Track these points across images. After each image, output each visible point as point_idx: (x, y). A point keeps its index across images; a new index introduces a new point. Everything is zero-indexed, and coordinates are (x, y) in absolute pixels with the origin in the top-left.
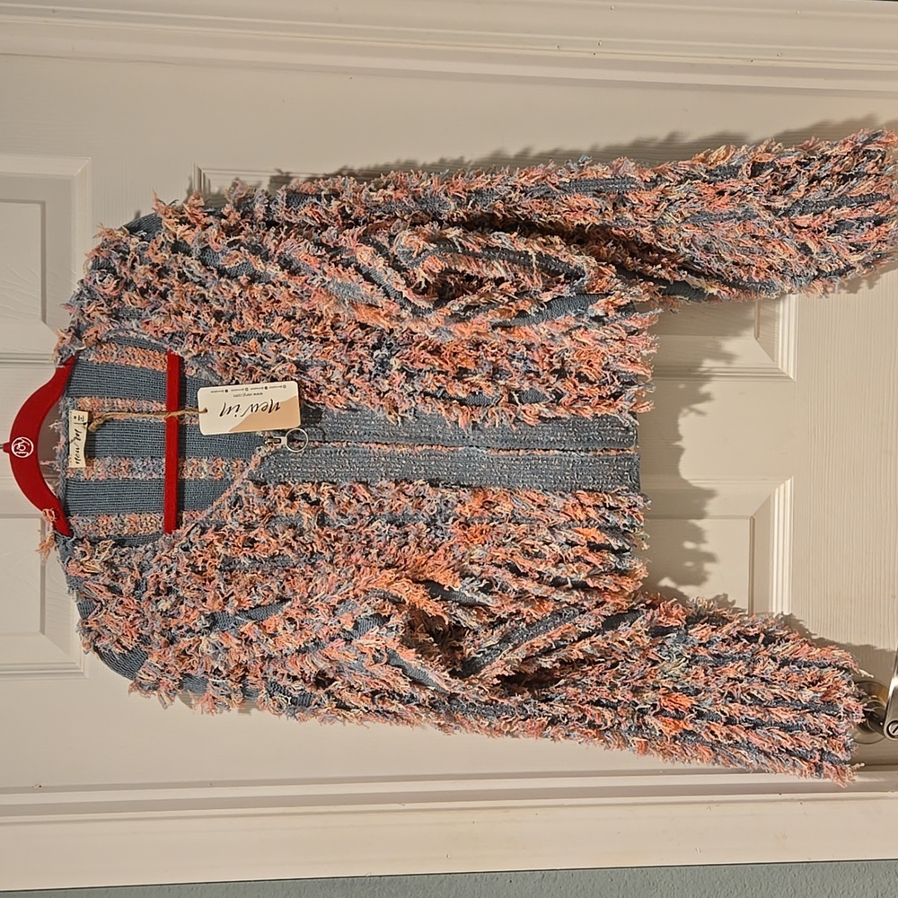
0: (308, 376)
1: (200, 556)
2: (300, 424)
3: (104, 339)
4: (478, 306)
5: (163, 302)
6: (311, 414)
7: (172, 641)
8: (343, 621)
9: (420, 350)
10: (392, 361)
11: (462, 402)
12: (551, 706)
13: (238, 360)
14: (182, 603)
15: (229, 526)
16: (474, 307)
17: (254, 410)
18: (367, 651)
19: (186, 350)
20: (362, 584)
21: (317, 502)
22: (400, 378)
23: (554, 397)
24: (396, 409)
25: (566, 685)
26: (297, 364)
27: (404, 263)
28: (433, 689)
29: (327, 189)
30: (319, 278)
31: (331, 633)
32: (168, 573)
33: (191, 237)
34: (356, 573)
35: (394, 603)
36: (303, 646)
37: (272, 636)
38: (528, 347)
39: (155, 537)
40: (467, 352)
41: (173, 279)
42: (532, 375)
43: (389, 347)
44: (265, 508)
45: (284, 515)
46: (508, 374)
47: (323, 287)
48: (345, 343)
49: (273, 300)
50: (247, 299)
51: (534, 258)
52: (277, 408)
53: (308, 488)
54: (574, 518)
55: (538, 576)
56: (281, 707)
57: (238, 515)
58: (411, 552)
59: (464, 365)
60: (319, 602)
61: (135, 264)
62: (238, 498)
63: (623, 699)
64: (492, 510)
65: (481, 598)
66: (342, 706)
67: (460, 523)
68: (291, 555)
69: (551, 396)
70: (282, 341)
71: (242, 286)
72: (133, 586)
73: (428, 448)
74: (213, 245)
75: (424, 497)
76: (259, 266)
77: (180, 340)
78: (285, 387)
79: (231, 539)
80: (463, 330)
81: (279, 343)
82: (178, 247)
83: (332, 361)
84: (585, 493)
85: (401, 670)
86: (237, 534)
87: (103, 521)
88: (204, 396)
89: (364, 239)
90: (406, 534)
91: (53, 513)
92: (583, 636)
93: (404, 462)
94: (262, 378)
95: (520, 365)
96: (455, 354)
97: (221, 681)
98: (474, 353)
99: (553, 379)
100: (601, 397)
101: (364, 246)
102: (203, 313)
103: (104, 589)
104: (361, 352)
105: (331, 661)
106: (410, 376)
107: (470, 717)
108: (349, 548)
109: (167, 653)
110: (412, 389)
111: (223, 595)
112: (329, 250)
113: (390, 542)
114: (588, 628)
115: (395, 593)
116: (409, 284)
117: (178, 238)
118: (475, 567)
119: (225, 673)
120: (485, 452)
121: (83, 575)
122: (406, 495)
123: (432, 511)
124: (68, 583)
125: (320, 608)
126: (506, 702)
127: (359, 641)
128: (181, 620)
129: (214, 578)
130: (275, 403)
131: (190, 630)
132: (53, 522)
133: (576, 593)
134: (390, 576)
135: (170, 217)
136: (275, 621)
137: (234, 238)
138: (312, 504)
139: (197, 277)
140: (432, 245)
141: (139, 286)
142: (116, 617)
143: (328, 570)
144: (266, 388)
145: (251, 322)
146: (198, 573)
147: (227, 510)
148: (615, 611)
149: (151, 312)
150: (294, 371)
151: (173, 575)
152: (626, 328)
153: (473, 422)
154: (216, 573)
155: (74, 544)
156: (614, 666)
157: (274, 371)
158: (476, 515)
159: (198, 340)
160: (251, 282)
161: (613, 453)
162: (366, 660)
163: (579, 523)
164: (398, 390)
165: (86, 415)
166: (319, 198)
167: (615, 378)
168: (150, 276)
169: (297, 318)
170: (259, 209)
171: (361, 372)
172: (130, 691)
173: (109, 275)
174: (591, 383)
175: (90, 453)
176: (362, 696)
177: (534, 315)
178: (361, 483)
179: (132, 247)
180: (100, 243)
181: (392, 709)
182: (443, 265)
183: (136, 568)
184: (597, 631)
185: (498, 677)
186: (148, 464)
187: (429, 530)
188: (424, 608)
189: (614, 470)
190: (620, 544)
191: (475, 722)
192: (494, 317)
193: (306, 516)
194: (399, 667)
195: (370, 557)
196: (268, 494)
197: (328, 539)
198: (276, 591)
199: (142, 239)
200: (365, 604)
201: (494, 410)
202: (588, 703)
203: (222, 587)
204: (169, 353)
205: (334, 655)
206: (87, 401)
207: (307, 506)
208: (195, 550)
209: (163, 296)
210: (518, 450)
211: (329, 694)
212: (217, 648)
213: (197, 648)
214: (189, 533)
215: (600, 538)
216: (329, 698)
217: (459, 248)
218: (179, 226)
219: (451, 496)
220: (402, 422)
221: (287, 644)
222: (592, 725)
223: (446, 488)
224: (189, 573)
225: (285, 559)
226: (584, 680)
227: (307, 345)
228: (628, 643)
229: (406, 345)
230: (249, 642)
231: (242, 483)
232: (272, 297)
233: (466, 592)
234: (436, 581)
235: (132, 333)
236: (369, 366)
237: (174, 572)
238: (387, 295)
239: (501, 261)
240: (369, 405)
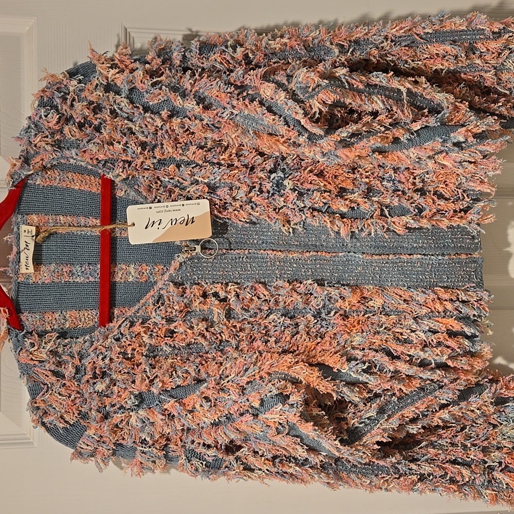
0: (218, 196)
1: (129, 345)
2: (211, 234)
3: (49, 166)
4: (360, 134)
5: (97, 134)
6: (219, 227)
7: (106, 417)
8: (251, 399)
9: (308, 173)
10: (286, 182)
11: (343, 216)
12: (419, 465)
13: (159, 182)
14: (115, 385)
15: (153, 320)
16: (358, 135)
17: (174, 223)
18: (272, 425)
19: (117, 174)
20: (266, 367)
21: (225, 300)
22: (293, 196)
23: (417, 211)
24: (289, 222)
25: (427, 446)
26: (208, 185)
27: (302, 97)
28: (325, 454)
29: (232, 40)
30: (227, 112)
31: (241, 409)
32: (103, 359)
33: (121, 80)
34: (259, 357)
35: (293, 383)
36: (217, 420)
37: (191, 412)
38: (396, 170)
39: (91, 330)
40: (346, 175)
41: (106, 115)
42: (400, 193)
43: (283, 170)
44: (183, 304)
45: (198, 310)
46: (379, 192)
47: (231, 119)
48: (247, 168)
49: (188, 132)
50: (167, 132)
51: (405, 94)
52: (192, 222)
53: (218, 288)
54: (434, 310)
55: (408, 358)
56: (197, 470)
57: (161, 310)
58: (303, 340)
59: (344, 185)
60: (230, 383)
61: (74, 103)
62: (160, 297)
63: (475, 458)
64: (366, 304)
65: (364, 378)
66: (248, 468)
67: (341, 315)
68: (205, 343)
69: (414, 210)
70: (196, 166)
71: (163, 120)
72: (74, 371)
73: (315, 254)
74: (138, 85)
75: (311, 294)
76: (178, 102)
77: (112, 166)
78: (199, 204)
79: (155, 330)
80: (348, 154)
81: (193, 168)
82: (109, 88)
83: (237, 183)
84: (442, 290)
85: (299, 440)
86: (160, 326)
87: (48, 317)
88: (132, 212)
89: (265, 78)
90: (297, 325)
91: (7, 311)
92: (443, 407)
93: (295, 266)
94: (180, 197)
95: (389, 185)
96: (336, 177)
97: (147, 449)
98: (352, 176)
99: (416, 196)
100: (455, 211)
101: (267, 83)
102: (131, 143)
103: (49, 373)
104: (261, 175)
105: (240, 432)
106: (301, 195)
107: (353, 476)
108: (251, 336)
109: (102, 426)
110: (303, 205)
111: (149, 378)
112: (236, 87)
113: (284, 331)
114: (447, 400)
115: (293, 375)
116: (306, 114)
117: (109, 80)
118: (357, 352)
119: (151, 442)
120: (361, 256)
121: (32, 363)
122: (298, 293)
123: (318, 305)
124: (19, 369)
125: (231, 388)
126: (381, 463)
127: (264, 416)
128: (114, 399)
129: (141, 364)
130: (190, 217)
131: (121, 407)
132: (7, 318)
133: (438, 372)
134: (290, 360)
135: (103, 63)
136: (193, 399)
137: (157, 79)
138: (221, 301)
139: (126, 113)
140: (325, 81)
141: (77, 120)
142: (60, 397)
143: (235, 355)
144: (183, 205)
145: (170, 150)
146: (128, 359)
147: (152, 307)
148: (466, 386)
149: (87, 142)
150: (206, 191)
151: (107, 361)
152: (480, 152)
153: (352, 232)
154: (143, 360)
155: (24, 336)
156: (463, 429)
157: (189, 192)
158: (354, 308)
159: (127, 166)
160: (170, 117)
161: (464, 256)
162: (270, 431)
163: (437, 314)
164: (291, 206)
165: (34, 229)
166: (227, 47)
167: (465, 196)
168: (86, 112)
169: (209, 146)
170: (177, 57)
171: (261, 191)
172: (72, 459)
173: (52, 111)
174: (446, 199)
175: (38, 260)
176: (265, 460)
177: (406, 141)
178: (260, 283)
179: (71, 89)
180: (45, 85)
181: (291, 471)
182: (335, 97)
183: (76, 356)
184: (454, 403)
186: (85, 270)
187: (316, 321)
188: (317, 387)
189: (464, 271)
190: (472, 331)
191: (358, 481)
192: (374, 142)
193: (216, 310)
194: (297, 437)
195: (269, 344)
196: (185, 293)
197: (234, 330)
198: (193, 374)
199: (80, 82)
200: (270, 385)
201: (369, 222)
202: (447, 462)
203: (148, 371)
204: (103, 178)
205: (243, 427)
206: (35, 218)
207: (217, 302)
208: (125, 340)
209: (98, 129)
210: (388, 255)
211: (237, 459)
212: (144, 422)
213: (128, 423)
214: (120, 326)
215: (457, 326)
216: (237, 462)
217: (346, 84)
218: (110, 69)
219: (334, 293)
220: (293, 233)
221: (203, 418)
222: (453, 481)
223: (330, 286)
224: (120, 359)
225: (199, 346)
226: (439, 442)
227: (216, 169)
228: (478, 411)
229: (296, 169)
230: (171, 417)
231: (164, 284)
232: (187, 130)
233: (352, 373)
234: (327, 364)
235: (72, 160)
236: (268, 186)
237: (109, 359)
238: (287, 123)
239: (380, 97)
240: (267, 219)
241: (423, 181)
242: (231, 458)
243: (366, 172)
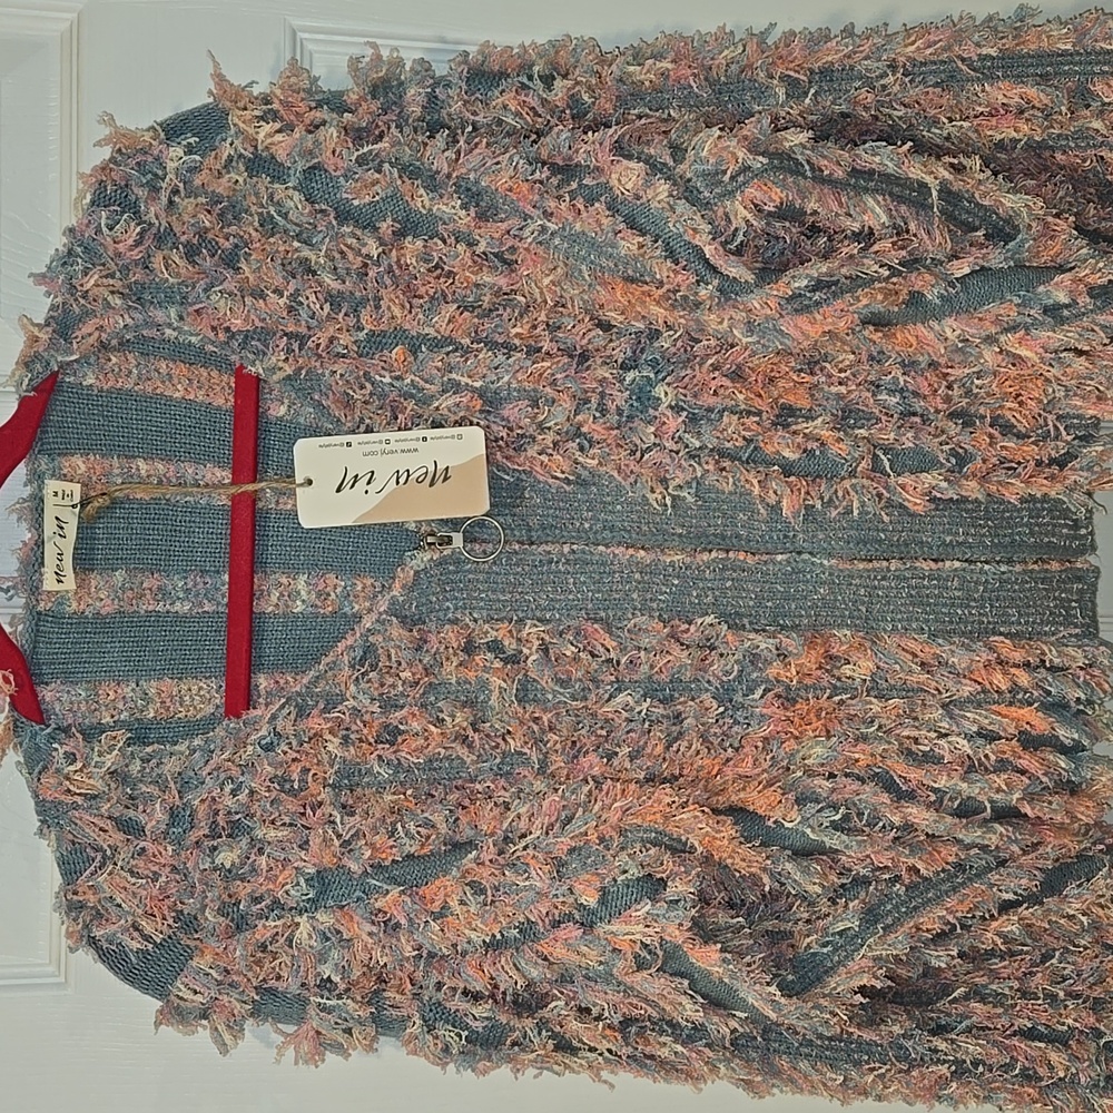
0: (503, 420)
1: (294, 760)
2: (487, 507)
3: (114, 342)
4: (836, 283)
5: (228, 274)
7: (241, 924)
8: (578, 888)
9: (709, 372)
10: (659, 391)
11: (787, 470)
12: (953, 1041)
13: (368, 385)
14: (261, 851)
15: (351, 703)
16: (829, 285)
17: (402, 480)
18: (625, 948)
19: (272, 365)
20: (613, 817)
21: (514, 659)
22: (674, 423)
23: (954, 461)
24: (664, 481)
25: (966, 997)
26: (481, 393)
27: (707, 194)
28: (743, 1015)
29: (542, 62)
30: (534, 226)
31: (557, 912)
32: (234, 793)
33: (283, 146)
34: (595, 792)
35: (674, 851)
36: (499, 937)
37: (437, 916)
38: (908, 366)
39: (207, 724)
40: (795, 378)
41: (250, 228)
42: (917, 419)
43: (654, 364)
44: (420, 667)
45: (453, 681)
46: (869, 417)
47: (540, 243)
48: (571, 356)
49: (439, 271)
50: (390, 271)
51: (935, 193)
52: (445, 479)
53: (500, 632)
54: (988, 686)
55: (933, 798)
56: (446, 1049)
57: (369, 681)
58: (689, 748)
59: (790, 399)
60: (530, 851)
61: (176, 199)
62: (369, 650)
63: (1078, 1025)
64: (835, 672)
65: (833, 840)
66: (564, 1046)
67: (779, 696)
68: (469, 758)
69: (948, 460)
70: (456, 350)
71: (382, 243)
72: (165, 818)
73: (722, 555)
74: (329, 162)
75: (712, 648)
76: (422, 200)
77: (261, 347)
78: (460, 437)
79: (354, 728)
80: (807, 327)
81: (448, 354)
82: (261, 164)
83: (548, 389)
84: (1007, 641)
85: (686, 982)
86: (367, 717)
87: (108, 692)
88: (308, 454)
89: (619, 149)
90: (678, 718)
91: (12, 678)
92: (1006, 907)
93: (676, 582)
94: (417, 421)
95: (893, 400)
96: (771, 380)
97: (333, 1002)
98: (808, 378)
99: (953, 428)
100: (1039, 463)
101: (625, 162)
102: (308, 292)
103: (108, 825)
104: (604, 373)
105: (551, 964)
106: (693, 419)
107: (803, 1065)
108: (574, 743)
109: (231, 948)
110: (698, 444)
111: (339, 836)
112: (555, 169)
113: (649, 731)
114: (1016, 893)
115: (675, 832)
116: (715, 235)
117: (260, 147)
118: (818, 781)
119: (342, 986)
120: (825, 562)
121: (69, 799)
122: (682, 644)
123: (728, 673)
124: (38, 813)
125: (532, 862)
126: (868, 1035)
127: (608, 927)
128: (260, 885)
129: (320, 804)
130: (441, 467)
131: (276, 903)
132: (11, 696)
133: (1000, 828)
134: (669, 800)
135: (245, 109)
136: (445, 887)
137: (370, 147)
138: (506, 661)
139: (296, 224)
140: (761, 158)
141: (183, 239)
142: (133, 880)
143: (539, 785)
144: (425, 439)
145: (397, 311)
146: (292, 793)
147: (347, 671)
148: (1057, 860)
149: (205, 290)
150: (478, 408)
151: (243, 797)
152: (1103, 327)
153: (806, 507)
154: (325, 795)
155: (52, 738)
156: (1046, 958)
157: (437, 409)
158: (808, 681)
159: (296, 346)
160: (400, 234)
161: (1055, 566)
162: (620, 964)
163: (996, 695)
164: (670, 445)
165: (77, 488)
166: (530, 78)
167: (1062, 429)
168: (206, 220)
169: (485, 305)
171: (603, 411)
172: (157, 1024)
173: (125, 216)
174: (1020, 436)
176: (604, 1029)
177: (937, 301)
178: (596, 621)
179: (171, 165)
180: (107, 158)
182: (783, 196)
183: (172, 785)
184: (1033, 899)
185: (862, 990)
187: (721, 709)
188: (729, 861)
189: (1055, 599)
190: (1076, 736)
191: (816, 1077)
192: (865, 301)
193: (496, 682)
194: (682, 975)
195: (616, 762)
196: (426, 642)
197: (536, 728)
198: (443, 828)
199: (190, 150)
200: (624, 856)
201: (847, 484)
202: (1015, 1034)
203: (338, 820)
204: (239, 373)
205: (559, 952)
206: (80, 463)
207: (498, 664)
208: (286, 748)
209: (231, 261)
210: (888, 560)
211: (542, 1025)
212: (328, 939)
213: (290, 941)
214: (274, 717)
215: (1040, 723)
217: (807, 167)
218: (262, 123)
219: (764, 644)
220: (673, 507)
221: (467, 931)
223: (757, 631)
224: (275, 793)
225: (455, 763)
226: (994, 987)
227: (501, 358)
228: (1084, 919)
229: (683, 362)
230: (391, 927)
231: (378, 621)
232: (437, 267)
233: (808, 831)
234: (751, 808)
235: (168, 332)
236: (619, 398)
237: (247, 791)
239: (880, 198)
240: (615, 474)
241: (968, 393)
242: (529, 1023)
243: (840, 371)
